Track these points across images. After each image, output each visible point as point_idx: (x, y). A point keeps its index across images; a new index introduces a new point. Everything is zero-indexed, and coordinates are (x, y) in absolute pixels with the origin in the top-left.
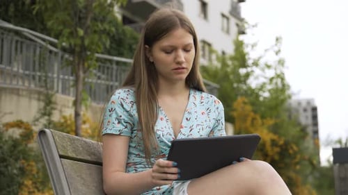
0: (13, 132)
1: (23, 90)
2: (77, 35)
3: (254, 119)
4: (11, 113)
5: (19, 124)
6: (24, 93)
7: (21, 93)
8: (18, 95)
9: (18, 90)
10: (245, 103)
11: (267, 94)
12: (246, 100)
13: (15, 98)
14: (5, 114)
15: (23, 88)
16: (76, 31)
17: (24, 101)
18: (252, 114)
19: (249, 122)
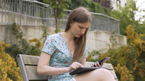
0: (33, 43)
1: (36, 26)
2: (56, 4)
3: (135, 34)
4: (31, 36)
5: (35, 40)
6: (37, 28)
7: (36, 27)
8: (35, 28)
9: (35, 26)
10: (131, 27)
11: (142, 23)
12: (132, 26)
13: (33, 29)
14: (30, 36)
15: (37, 25)
16: (55, 2)
17: (37, 31)
18: (134, 32)
19: (133, 36)
